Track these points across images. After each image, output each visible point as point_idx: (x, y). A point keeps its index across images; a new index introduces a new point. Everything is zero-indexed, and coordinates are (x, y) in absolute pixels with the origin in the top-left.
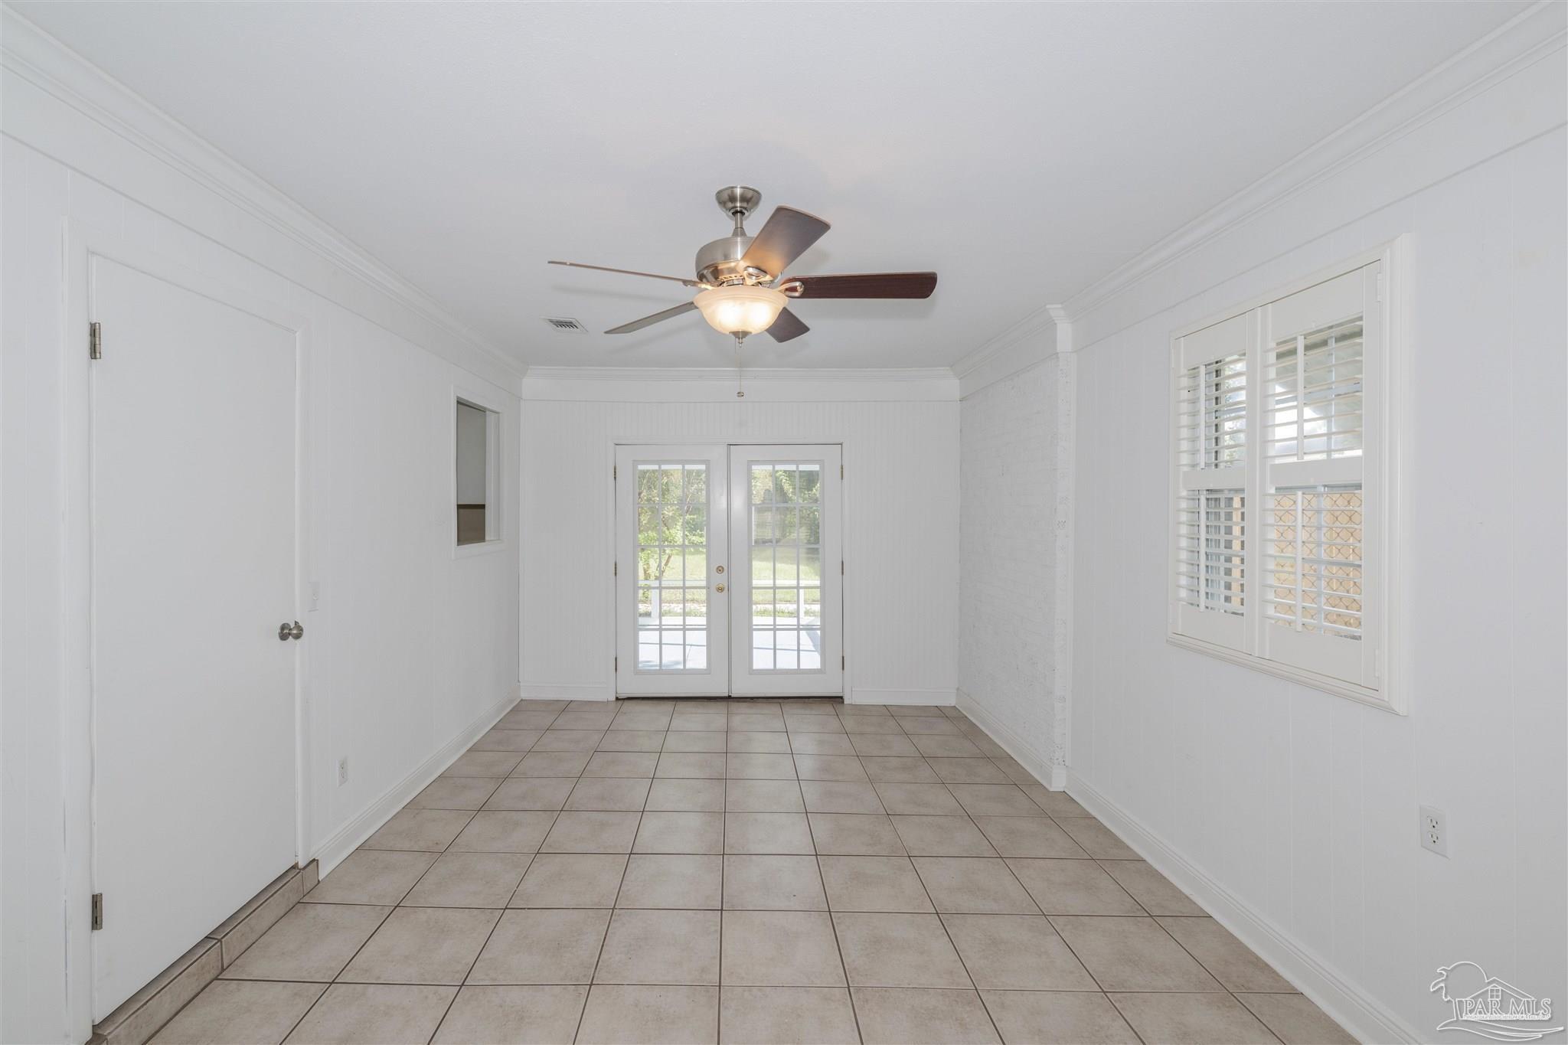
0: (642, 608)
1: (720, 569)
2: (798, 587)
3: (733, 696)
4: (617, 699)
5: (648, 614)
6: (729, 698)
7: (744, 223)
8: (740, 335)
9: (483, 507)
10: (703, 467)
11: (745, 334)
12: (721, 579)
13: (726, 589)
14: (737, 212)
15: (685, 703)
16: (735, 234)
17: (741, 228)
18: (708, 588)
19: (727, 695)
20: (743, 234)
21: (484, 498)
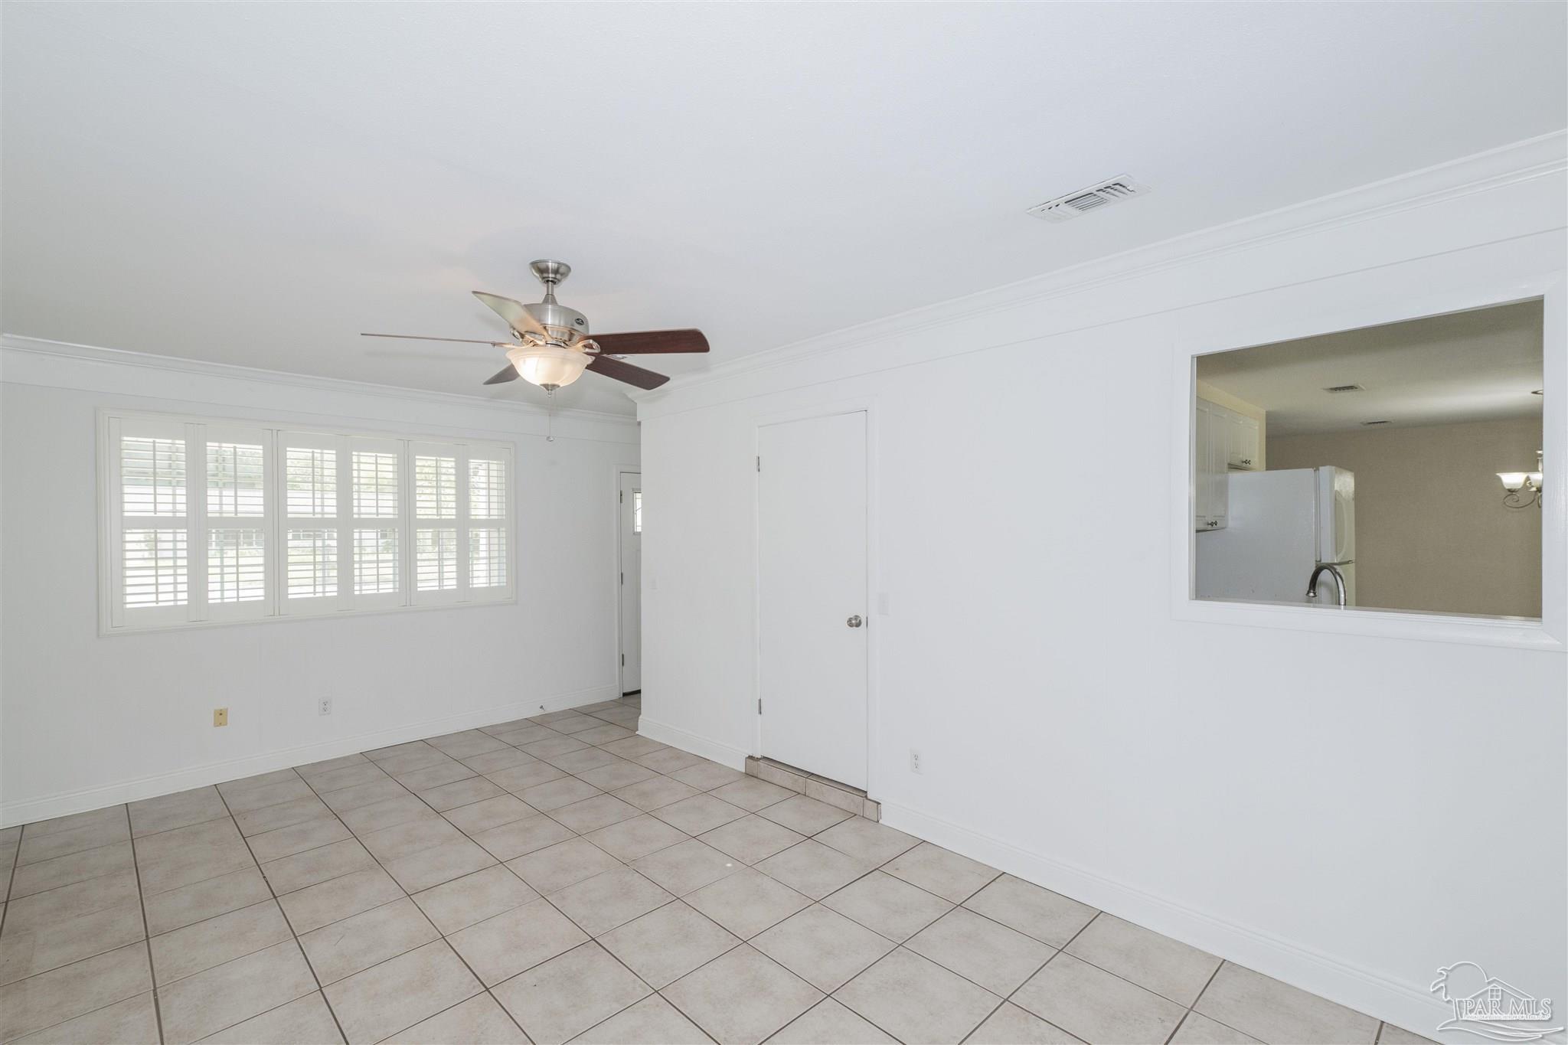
7: (555, 292)
8: (550, 387)
11: (554, 386)
14: (549, 281)
16: (546, 301)
17: (552, 296)
20: (554, 302)
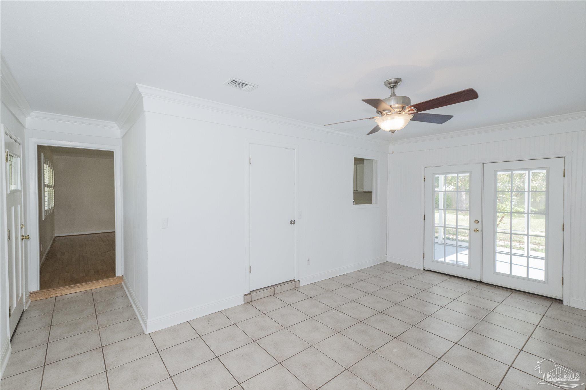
0: (436, 235)
1: (477, 222)
2: (528, 235)
3: (483, 281)
4: (424, 270)
5: (437, 238)
6: (481, 282)
7: (395, 91)
8: (393, 131)
9: (371, 192)
10: (468, 174)
11: (394, 131)
12: (478, 227)
13: (480, 231)
14: (392, 87)
15: (454, 278)
16: (391, 96)
17: (394, 93)
18: (469, 229)
19: (480, 281)
20: (395, 95)
21: (372, 190)
